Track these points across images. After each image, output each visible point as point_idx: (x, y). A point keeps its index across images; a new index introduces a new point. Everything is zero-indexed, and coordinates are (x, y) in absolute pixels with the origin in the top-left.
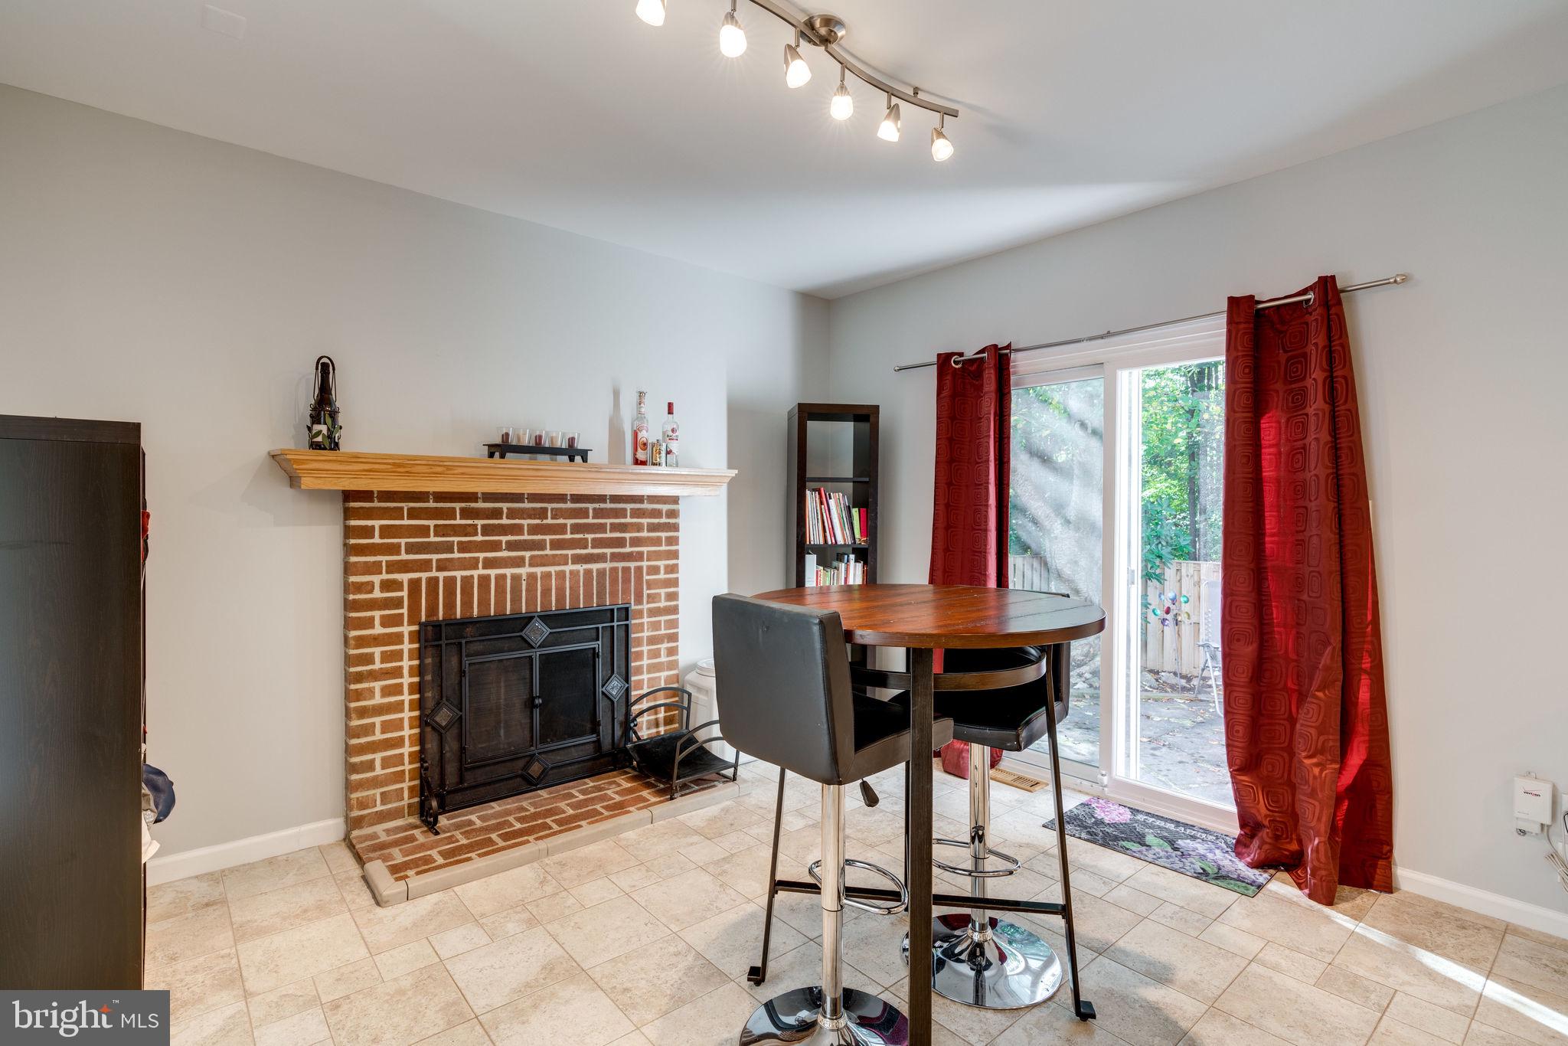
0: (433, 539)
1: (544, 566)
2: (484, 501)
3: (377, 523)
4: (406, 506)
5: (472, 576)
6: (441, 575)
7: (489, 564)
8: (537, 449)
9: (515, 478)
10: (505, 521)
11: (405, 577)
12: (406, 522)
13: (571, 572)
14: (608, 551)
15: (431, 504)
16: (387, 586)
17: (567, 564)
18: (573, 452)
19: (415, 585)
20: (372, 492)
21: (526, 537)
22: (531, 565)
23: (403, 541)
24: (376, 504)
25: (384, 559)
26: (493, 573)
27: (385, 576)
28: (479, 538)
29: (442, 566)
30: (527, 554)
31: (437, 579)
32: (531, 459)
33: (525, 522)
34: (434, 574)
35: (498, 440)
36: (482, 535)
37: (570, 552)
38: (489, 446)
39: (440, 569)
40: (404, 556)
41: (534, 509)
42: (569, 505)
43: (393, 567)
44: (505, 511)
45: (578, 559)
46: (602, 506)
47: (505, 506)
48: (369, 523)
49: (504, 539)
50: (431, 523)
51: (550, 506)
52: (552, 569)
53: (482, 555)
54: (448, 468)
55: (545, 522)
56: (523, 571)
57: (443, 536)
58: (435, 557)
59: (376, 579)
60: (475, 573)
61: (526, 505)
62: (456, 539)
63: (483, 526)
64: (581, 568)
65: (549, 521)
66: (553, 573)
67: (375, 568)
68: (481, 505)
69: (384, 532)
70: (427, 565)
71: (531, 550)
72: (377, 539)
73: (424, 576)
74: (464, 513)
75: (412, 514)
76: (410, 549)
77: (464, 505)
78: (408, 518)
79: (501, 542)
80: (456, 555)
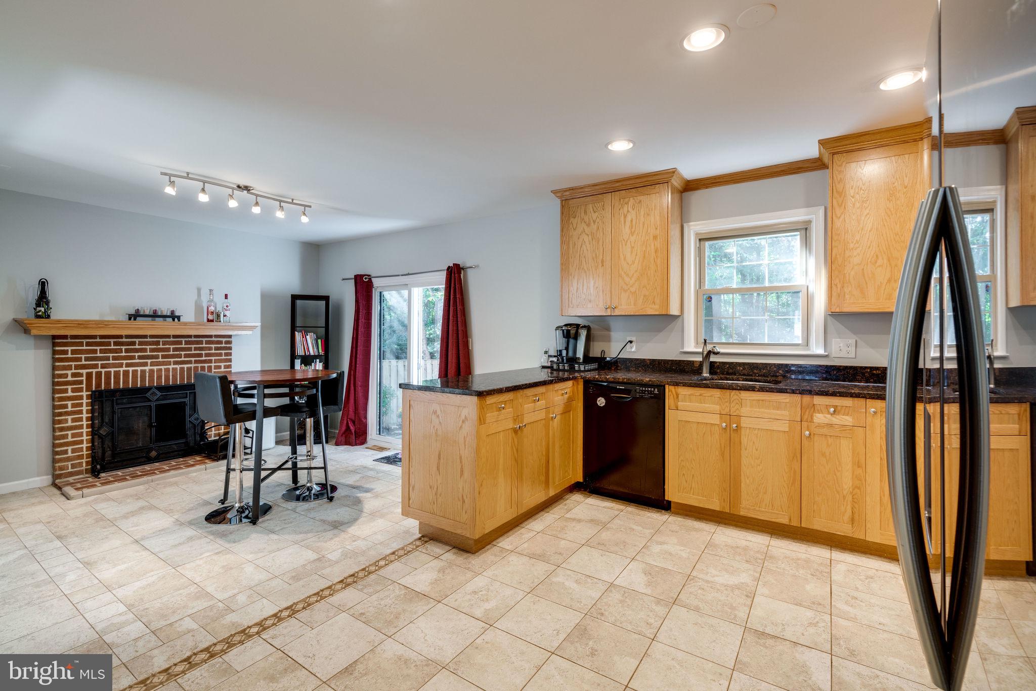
0: (99, 355)
1: (158, 366)
2: (126, 338)
3: (70, 349)
4: (84, 341)
5: (120, 371)
6: (103, 370)
7: (128, 365)
8: (155, 315)
9: (141, 329)
10: (137, 347)
11: (84, 372)
12: (85, 348)
13: (173, 369)
14: (193, 359)
15: (98, 340)
16: (74, 375)
17: (171, 365)
18: (174, 317)
19: (89, 376)
20: (67, 335)
21: (149, 353)
22: (151, 366)
23: (83, 356)
24: (69, 340)
25: (73, 364)
26: (131, 369)
27: (74, 371)
28: (124, 354)
29: (103, 366)
30: (149, 361)
31: (101, 372)
32: (152, 320)
33: (148, 347)
34: (99, 370)
35: (133, 312)
36: (125, 353)
37: (172, 360)
38: (129, 315)
39: (102, 367)
40: (84, 362)
41: (153, 341)
42: (172, 339)
43: (77, 367)
44: (137, 342)
45: (176, 363)
46: (190, 339)
47: (137, 340)
48: (66, 348)
49: (137, 354)
50: (98, 348)
51: (161, 340)
52: (163, 367)
53: (125, 362)
54: (106, 325)
55: (158, 347)
56: (147, 368)
57: (104, 353)
58: (100, 363)
59: (69, 372)
60: (121, 369)
61: (149, 340)
62: (111, 355)
63: (125, 349)
64: (178, 367)
65: (161, 346)
66: (163, 369)
67: (70, 368)
68: (124, 340)
69: (73, 352)
70: (96, 366)
71: (151, 359)
72: (70, 355)
73: (94, 371)
74: (116, 344)
75: (88, 344)
76: (87, 359)
77: (115, 340)
78: (86, 346)
79: (135, 356)
80: (111, 362)
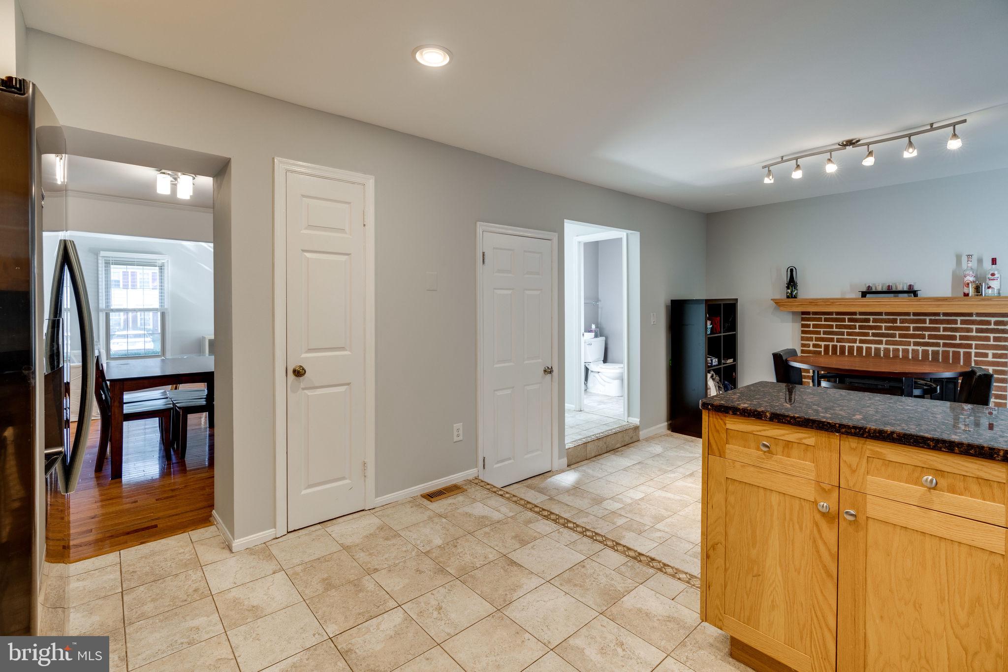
0: (835, 330)
1: (895, 345)
2: (860, 315)
3: (811, 323)
4: (823, 317)
5: (853, 346)
6: (839, 344)
7: (861, 341)
8: (890, 291)
9: (868, 306)
10: (871, 324)
11: (823, 344)
12: (823, 323)
13: (913, 350)
14: (941, 342)
15: (834, 316)
16: (815, 346)
17: (910, 345)
18: (912, 292)
19: (827, 347)
20: (810, 312)
21: (884, 331)
22: (886, 344)
23: (822, 330)
24: (811, 316)
25: (814, 336)
26: (864, 346)
27: (814, 342)
28: (857, 330)
29: (839, 341)
30: (884, 339)
31: (836, 346)
32: (895, 297)
33: (883, 325)
34: (835, 343)
35: (864, 290)
36: (859, 329)
37: (912, 340)
38: (862, 292)
39: (837, 342)
40: (822, 336)
41: (889, 319)
42: (912, 317)
43: (817, 339)
44: (871, 319)
45: (916, 344)
46: (937, 318)
47: (871, 317)
48: (809, 323)
49: (871, 332)
50: (834, 324)
51: (899, 318)
52: (900, 348)
53: (858, 338)
54: (833, 302)
55: (895, 325)
56: (882, 347)
57: (840, 329)
58: (835, 337)
59: (811, 343)
60: (855, 345)
61: (884, 317)
62: (846, 330)
63: (859, 326)
64: (920, 349)
65: (898, 324)
66: (901, 349)
67: (810, 339)
68: (858, 317)
69: (815, 326)
70: (832, 340)
71: (887, 337)
72: (811, 329)
73: (831, 344)
74: (850, 320)
75: (826, 320)
76: (825, 333)
77: (849, 317)
78: (824, 321)
79: (869, 333)
80: (846, 337)
